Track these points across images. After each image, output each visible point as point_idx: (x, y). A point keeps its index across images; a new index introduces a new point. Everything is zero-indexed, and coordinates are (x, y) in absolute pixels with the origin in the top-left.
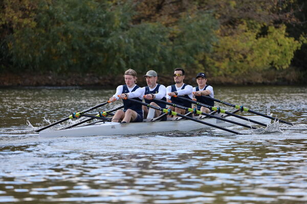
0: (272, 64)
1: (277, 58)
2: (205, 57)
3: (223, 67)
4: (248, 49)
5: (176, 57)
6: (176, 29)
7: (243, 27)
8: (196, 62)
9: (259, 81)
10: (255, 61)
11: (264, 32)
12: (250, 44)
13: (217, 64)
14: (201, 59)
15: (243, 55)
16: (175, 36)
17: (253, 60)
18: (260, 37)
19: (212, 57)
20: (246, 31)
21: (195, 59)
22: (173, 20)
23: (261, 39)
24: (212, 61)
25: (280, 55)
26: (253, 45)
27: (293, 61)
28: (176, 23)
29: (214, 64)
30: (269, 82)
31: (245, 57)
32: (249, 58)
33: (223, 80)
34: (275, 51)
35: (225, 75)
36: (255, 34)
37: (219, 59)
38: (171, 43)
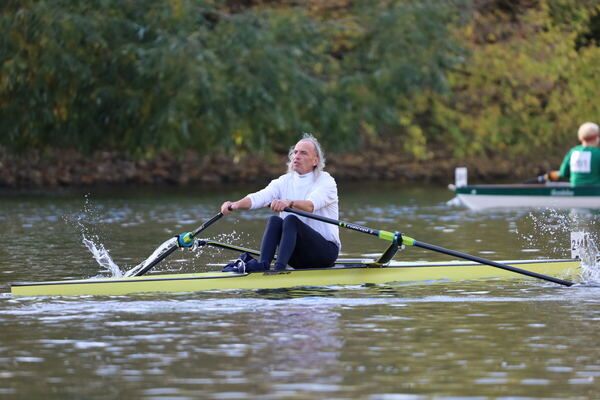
3: (481, 132)
4: (554, 78)
5: (349, 106)
12: (559, 64)
13: (466, 122)
14: (422, 108)
15: (540, 96)
16: (349, 44)
18: (587, 45)
19: (452, 106)
20: (546, 30)
21: (403, 108)
26: (566, 68)
29: (457, 122)
31: (544, 105)
32: (555, 106)
35: (490, 154)
36: (574, 35)
37: (473, 109)
38: (335, 64)
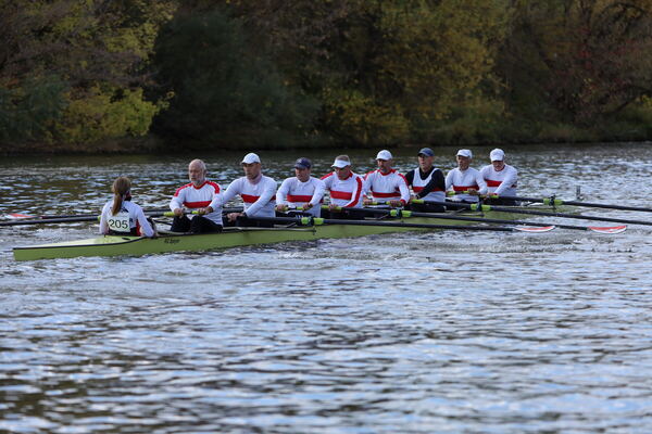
0: (128, 130)
1: (134, 124)
2: (54, 122)
6: (20, 92)
7: (96, 90)
8: (43, 129)
9: (115, 150)
11: (119, 96)
17: (107, 126)
22: (17, 81)
23: (116, 104)
24: (62, 127)
27: (151, 127)
28: (20, 85)
30: (126, 150)
33: (75, 148)
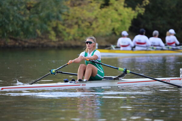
3: (72, 33)
4: (94, 17)
5: (32, 24)
10: (100, 27)
12: (95, 13)
13: (68, 30)
14: (55, 25)
15: (90, 23)
16: (32, 6)
18: (103, 8)
19: (63, 25)
20: (91, 2)
21: (49, 25)
25: (120, 22)
26: (97, 14)
29: (65, 30)
31: (91, 25)
32: (94, 25)
34: (116, 19)
35: (75, 40)
36: (99, 5)
37: (70, 26)
38: (28, 12)
